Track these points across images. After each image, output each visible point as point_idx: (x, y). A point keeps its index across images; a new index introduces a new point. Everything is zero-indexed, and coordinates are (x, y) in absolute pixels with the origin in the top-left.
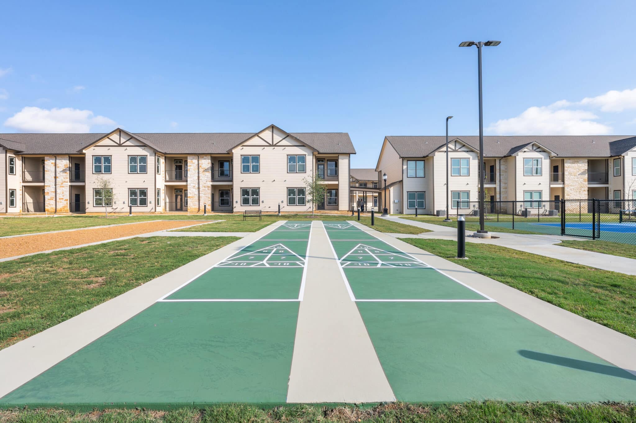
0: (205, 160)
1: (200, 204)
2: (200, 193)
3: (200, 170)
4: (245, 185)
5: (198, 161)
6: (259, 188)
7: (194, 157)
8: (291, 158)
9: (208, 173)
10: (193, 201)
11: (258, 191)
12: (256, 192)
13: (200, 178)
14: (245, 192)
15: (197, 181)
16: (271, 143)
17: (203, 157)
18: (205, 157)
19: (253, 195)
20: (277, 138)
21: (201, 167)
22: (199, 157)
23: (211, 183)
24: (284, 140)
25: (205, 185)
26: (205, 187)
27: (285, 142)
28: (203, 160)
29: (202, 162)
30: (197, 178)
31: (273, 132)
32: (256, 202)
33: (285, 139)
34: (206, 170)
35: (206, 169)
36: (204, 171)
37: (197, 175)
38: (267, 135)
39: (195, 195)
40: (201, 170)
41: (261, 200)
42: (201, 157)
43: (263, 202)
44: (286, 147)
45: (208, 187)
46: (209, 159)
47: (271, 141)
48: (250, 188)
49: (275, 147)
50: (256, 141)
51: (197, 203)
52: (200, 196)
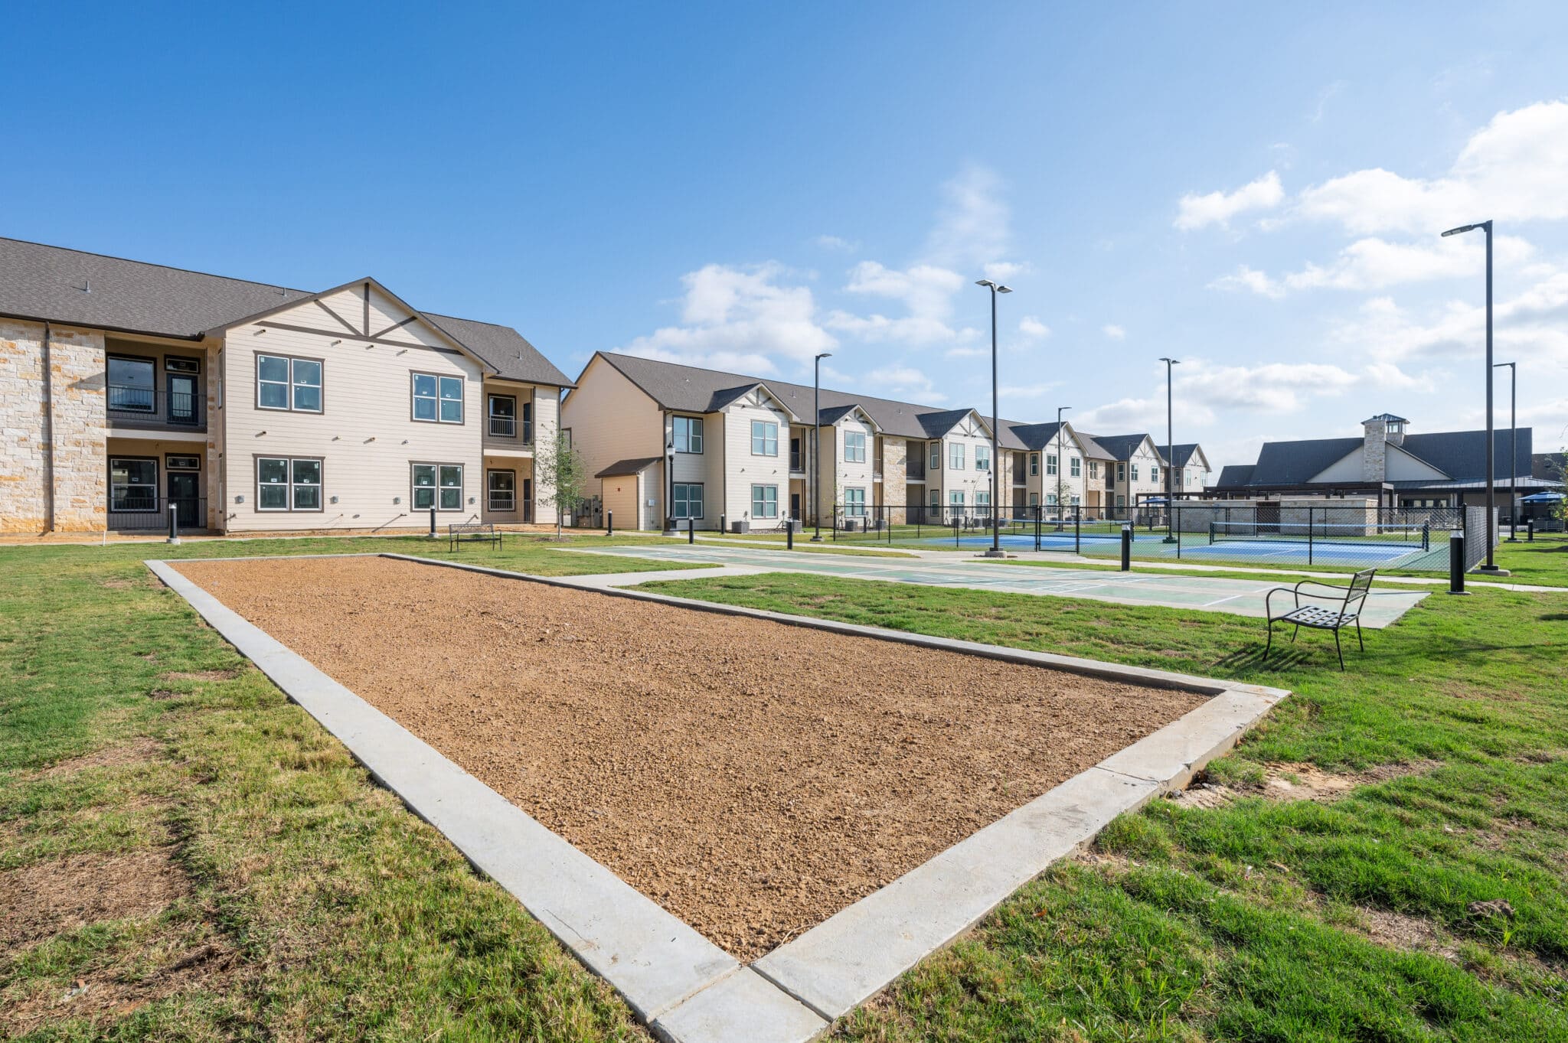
0: (77, 348)
1: (57, 503)
2: (55, 463)
3: (53, 381)
4: (271, 447)
5: (46, 347)
6: (323, 458)
7: (23, 329)
8: (423, 382)
9: (94, 395)
10: (17, 492)
11: (316, 466)
12: (309, 470)
13: (54, 412)
14: (269, 468)
15: (41, 420)
16: (361, 331)
17: (69, 336)
18: (77, 337)
19: (298, 479)
20: (381, 319)
21: (59, 369)
22: (48, 332)
23: (108, 433)
24: (401, 329)
25: (78, 436)
26: (77, 443)
27: (402, 334)
28: (69, 347)
29: (65, 353)
30: (37, 408)
31: (367, 299)
32: (309, 500)
33: (406, 325)
34: (81, 384)
35: (82, 381)
36: (71, 386)
37: (39, 398)
38: (349, 305)
39: (31, 473)
40: (56, 379)
41: (328, 496)
42: (58, 334)
43: (334, 500)
44: (409, 349)
45: (94, 444)
46: (98, 347)
47: (362, 324)
48: (290, 457)
49: (375, 345)
50: (307, 314)
51: (40, 501)
52: (55, 474)
